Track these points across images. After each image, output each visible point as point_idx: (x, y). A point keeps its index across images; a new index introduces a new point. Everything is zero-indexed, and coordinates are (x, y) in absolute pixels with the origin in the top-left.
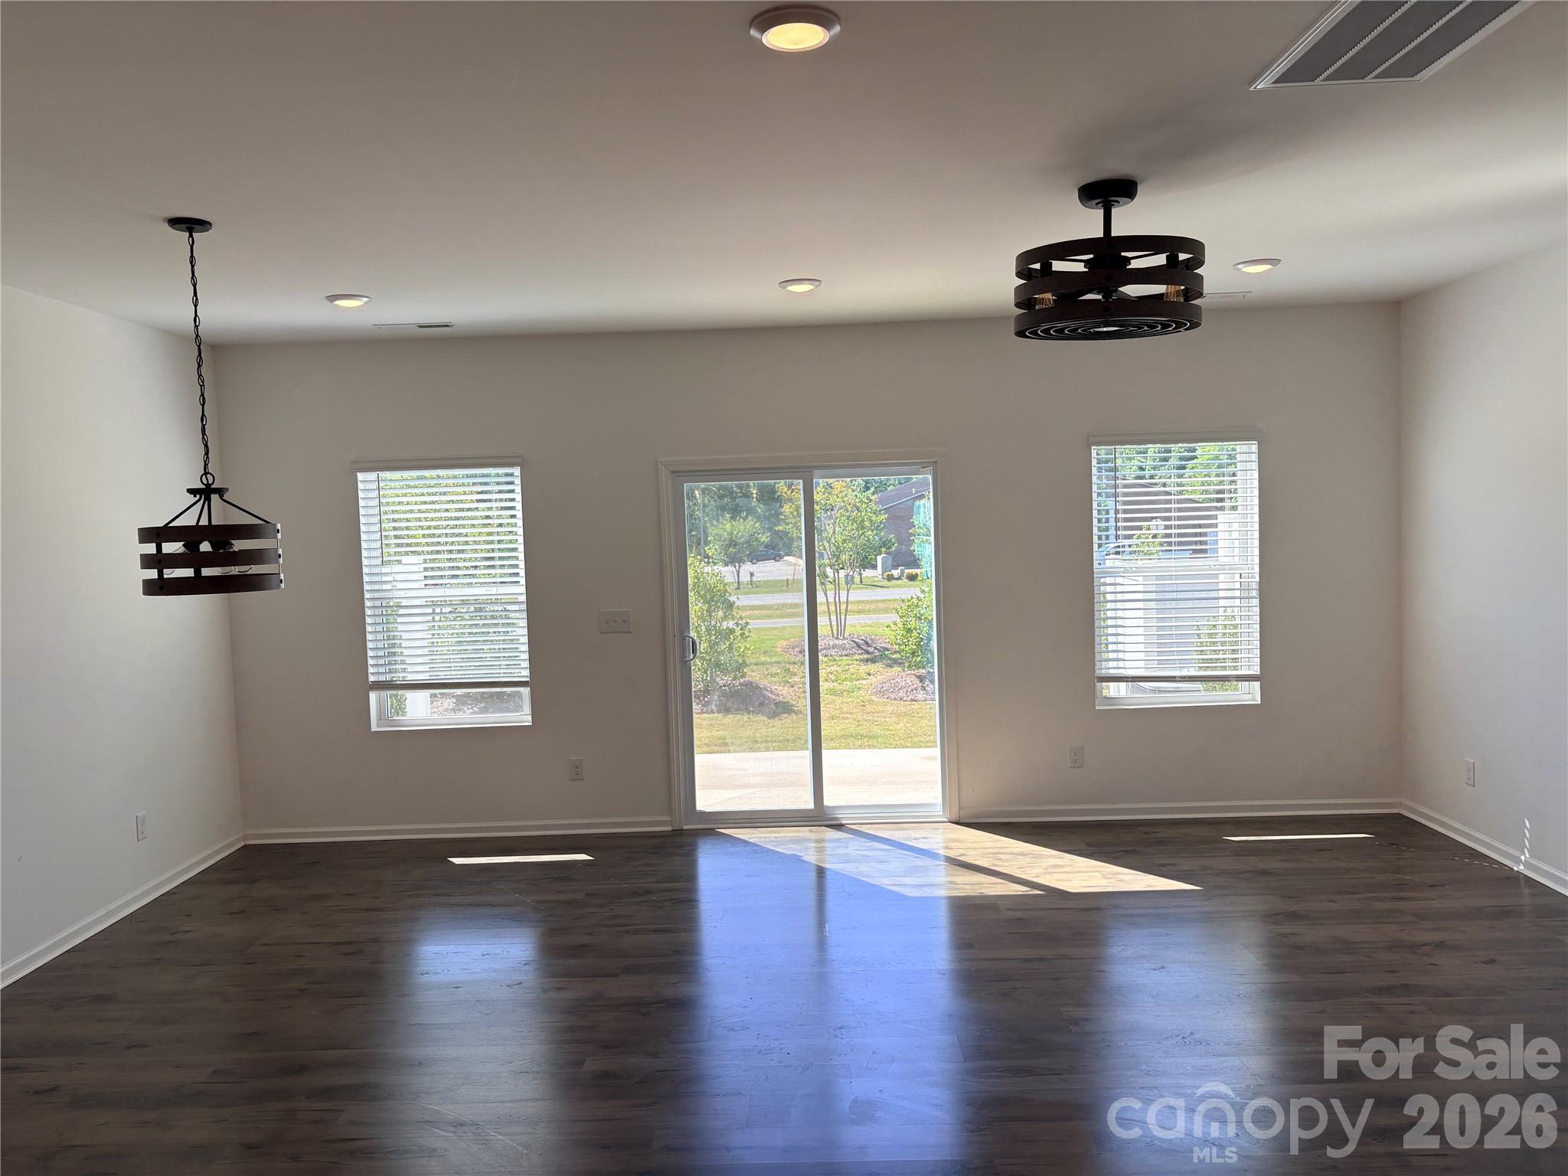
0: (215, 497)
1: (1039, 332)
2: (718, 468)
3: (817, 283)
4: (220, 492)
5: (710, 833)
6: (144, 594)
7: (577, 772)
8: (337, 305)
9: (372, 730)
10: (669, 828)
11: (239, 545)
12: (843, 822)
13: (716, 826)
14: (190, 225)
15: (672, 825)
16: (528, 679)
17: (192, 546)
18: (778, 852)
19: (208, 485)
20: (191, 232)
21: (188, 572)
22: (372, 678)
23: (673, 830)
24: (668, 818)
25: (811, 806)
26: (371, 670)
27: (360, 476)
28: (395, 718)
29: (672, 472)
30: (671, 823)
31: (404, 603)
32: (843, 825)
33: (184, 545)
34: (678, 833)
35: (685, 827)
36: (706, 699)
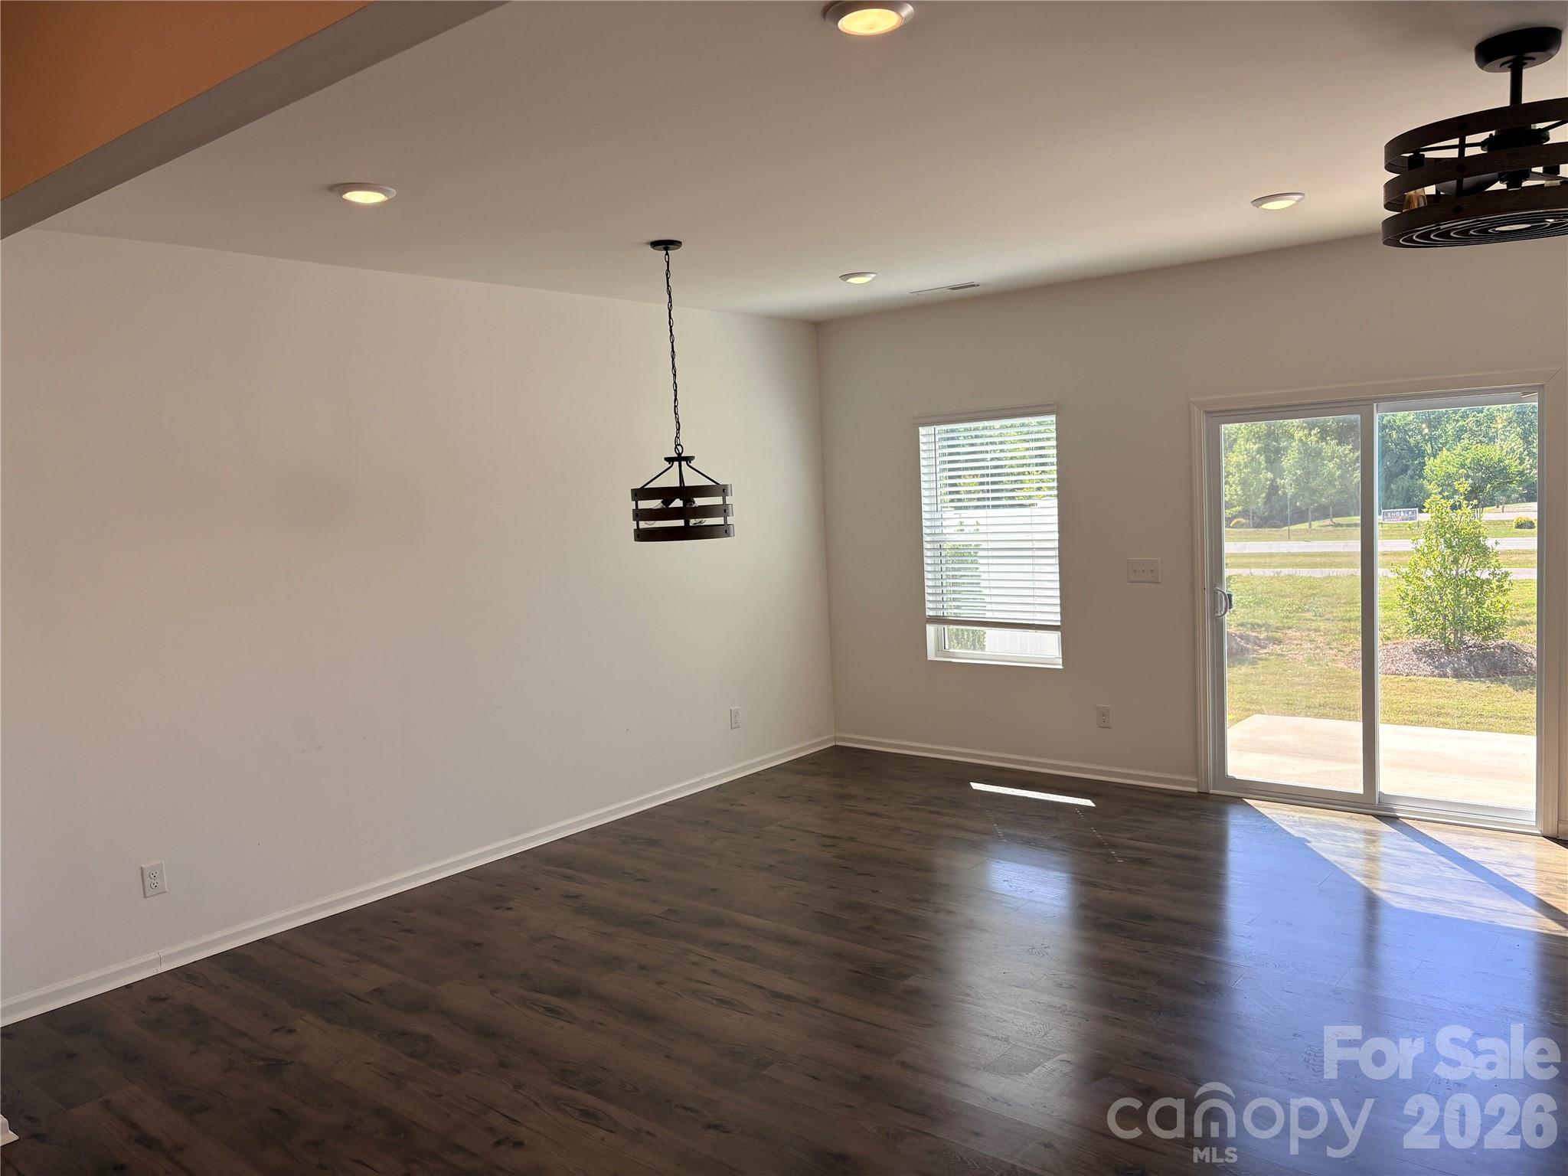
0: (684, 463)
1: (1414, 238)
2: (1249, 406)
3: (1297, 197)
4: (688, 459)
5: (1238, 801)
6: (635, 540)
7: (1104, 720)
8: (849, 283)
9: (929, 659)
10: (1195, 790)
11: (699, 502)
12: (1398, 814)
13: (1245, 795)
14: (666, 245)
15: (1198, 787)
16: (1059, 624)
17: (667, 502)
18: (1289, 833)
19: (679, 454)
20: (666, 249)
21: (681, 523)
22: (929, 613)
23: (1199, 792)
24: (1195, 780)
25: (1360, 790)
26: (928, 605)
27: (922, 431)
28: (950, 650)
29: (1207, 412)
30: (1197, 785)
31: (984, 545)
32: (1397, 818)
33: (662, 502)
34: (1203, 796)
35: (1211, 791)
36: (1442, 660)
